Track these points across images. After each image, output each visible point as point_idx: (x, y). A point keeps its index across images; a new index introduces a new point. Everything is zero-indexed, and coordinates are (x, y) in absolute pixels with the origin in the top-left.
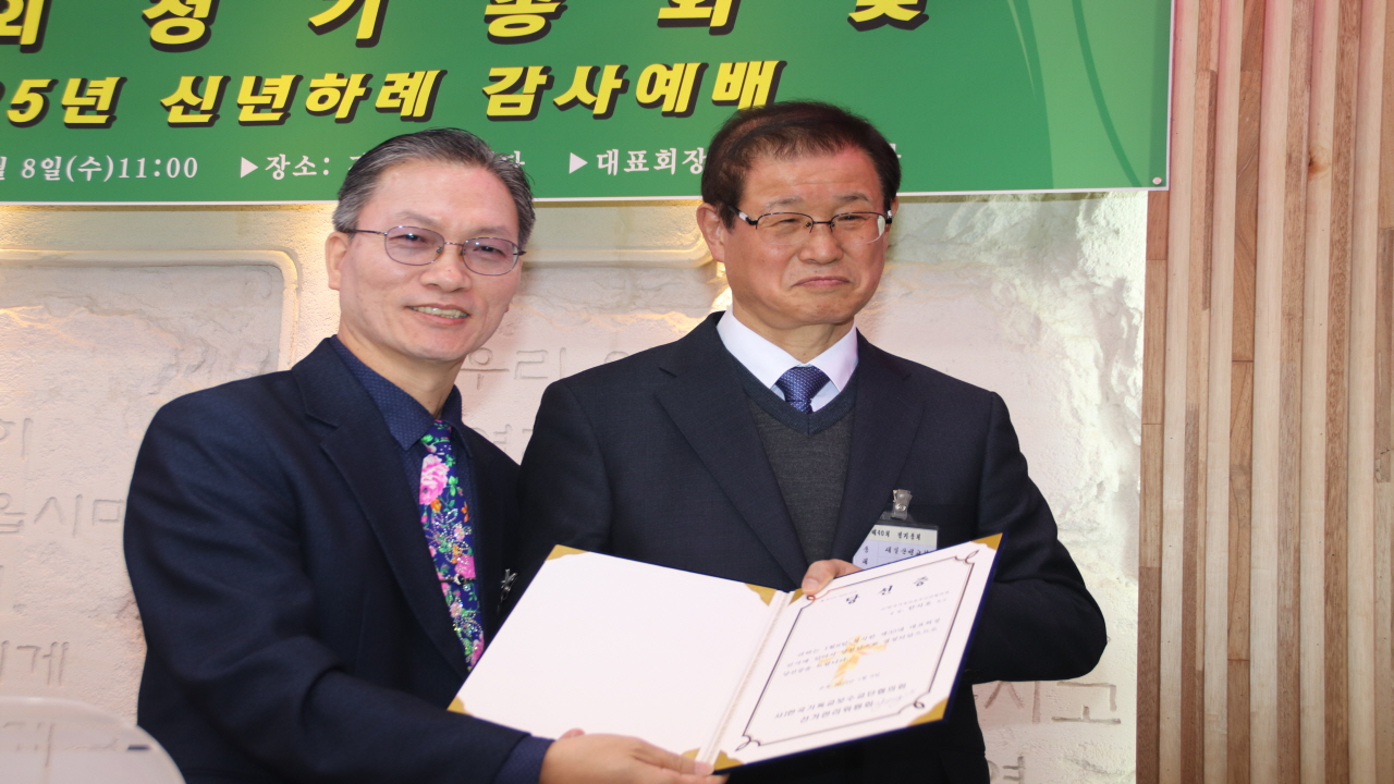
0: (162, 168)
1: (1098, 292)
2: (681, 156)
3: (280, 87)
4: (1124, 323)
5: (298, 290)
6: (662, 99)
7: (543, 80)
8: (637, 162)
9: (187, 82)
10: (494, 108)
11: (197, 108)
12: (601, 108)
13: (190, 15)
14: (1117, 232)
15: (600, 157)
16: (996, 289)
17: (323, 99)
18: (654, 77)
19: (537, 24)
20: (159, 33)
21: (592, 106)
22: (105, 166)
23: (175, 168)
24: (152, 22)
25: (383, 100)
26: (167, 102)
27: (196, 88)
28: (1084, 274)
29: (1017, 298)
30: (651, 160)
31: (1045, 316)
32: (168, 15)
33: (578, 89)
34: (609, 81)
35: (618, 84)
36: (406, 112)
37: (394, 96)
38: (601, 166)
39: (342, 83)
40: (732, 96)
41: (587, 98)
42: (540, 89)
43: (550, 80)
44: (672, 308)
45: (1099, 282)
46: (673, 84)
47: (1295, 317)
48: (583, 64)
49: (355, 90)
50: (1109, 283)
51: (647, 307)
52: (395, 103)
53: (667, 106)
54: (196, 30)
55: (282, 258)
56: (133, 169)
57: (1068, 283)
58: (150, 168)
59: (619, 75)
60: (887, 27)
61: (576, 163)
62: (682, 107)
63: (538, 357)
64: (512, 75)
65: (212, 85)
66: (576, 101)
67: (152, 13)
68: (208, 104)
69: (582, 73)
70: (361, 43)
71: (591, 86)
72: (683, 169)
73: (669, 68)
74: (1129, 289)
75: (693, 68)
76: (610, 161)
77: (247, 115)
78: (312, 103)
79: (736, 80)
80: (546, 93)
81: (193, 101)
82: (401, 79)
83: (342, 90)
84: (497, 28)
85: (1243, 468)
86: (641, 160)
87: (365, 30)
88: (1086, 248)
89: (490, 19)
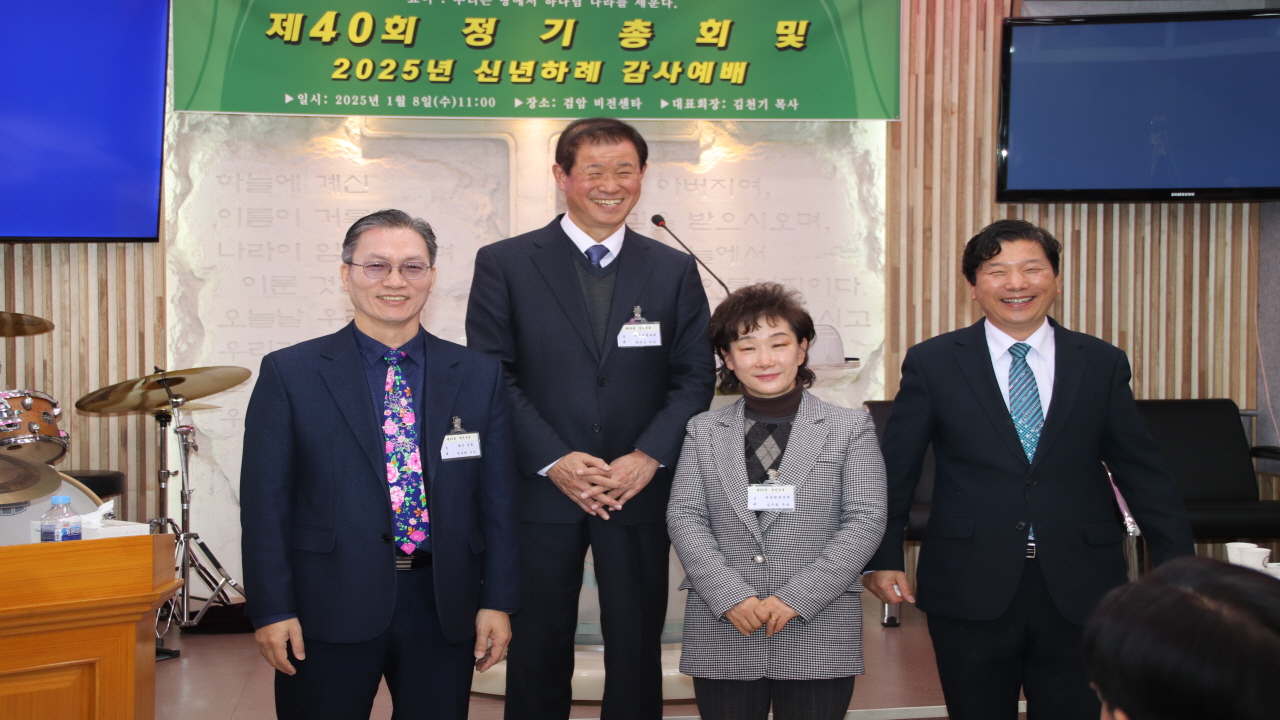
0: (479, 102)
1: (857, 155)
2: (708, 102)
3: (528, 67)
4: (867, 168)
5: (516, 151)
6: (698, 78)
7: (648, 67)
8: (690, 104)
9: (485, 63)
10: (627, 79)
11: (491, 75)
12: (673, 80)
13: (484, 32)
14: (866, 131)
15: (674, 102)
16: (817, 154)
17: (549, 73)
18: (695, 68)
19: (643, 43)
20: (470, 40)
21: (669, 80)
22: (452, 101)
23: (485, 102)
24: (466, 35)
25: (577, 74)
26: (477, 72)
27: (490, 65)
28: (852, 148)
29: (826, 157)
30: (696, 104)
31: (838, 165)
32: (474, 32)
33: (663, 72)
34: (676, 68)
35: (680, 70)
36: (588, 80)
37: (583, 72)
38: (674, 105)
39: (557, 65)
40: (728, 77)
41: (667, 76)
42: (647, 72)
43: (651, 68)
44: (682, 161)
46: (702, 71)
47: (945, 171)
48: (665, 60)
49: (563, 69)
50: (862, 152)
51: (672, 160)
52: (583, 76)
53: (701, 81)
54: (488, 40)
55: (506, 137)
56: (465, 102)
57: (844, 151)
58: (473, 102)
59: (681, 65)
60: (791, 51)
61: (664, 104)
62: (708, 81)
64: (634, 65)
65: (497, 64)
66: (662, 77)
67: (466, 31)
68: (496, 72)
69: (664, 65)
70: (565, 48)
71: (669, 70)
72: (710, 108)
73: (701, 64)
75: (712, 64)
76: (678, 103)
77: (515, 79)
78: (544, 74)
79: (730, 70)
80: (649, 73)
81: (489, 72)
82: (584, 65)
83: (558, 69)
84: (625, 43)
85: (927, 230)
86: (692, 103)
87: (566, 41)
88: (854, 138)
89: (621, 39)
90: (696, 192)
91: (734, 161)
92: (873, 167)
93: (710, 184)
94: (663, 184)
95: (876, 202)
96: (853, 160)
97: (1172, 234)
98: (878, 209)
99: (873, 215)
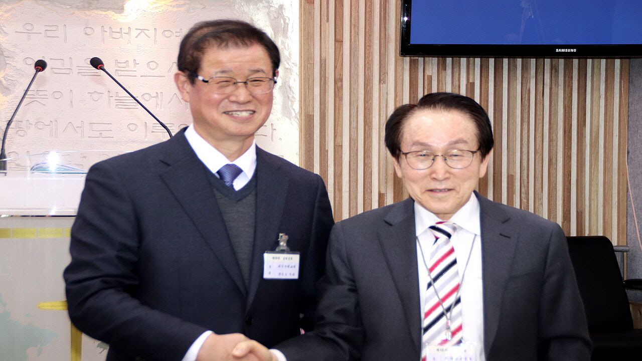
1: (272, 9)
4: (282, 22)
16: (237, 6)
28: (268, 2)
29: (244, 10)
44: (108, 9)
45: (273, 5)
47: (354, 26)
50: (277, 6)
51: (97, 8)
57: (260, 5)
63: (54, 28)
74: (285, 9)
85: (338, 80)
90: (121, 39)
91: (157, 11)
92: (287, 21)
93: (134, 33)
94: (89, 31)
95: (290, 55)
96: (268, 14)
97: (553, 86)
98: (292, 61)
99: (287, 66)
